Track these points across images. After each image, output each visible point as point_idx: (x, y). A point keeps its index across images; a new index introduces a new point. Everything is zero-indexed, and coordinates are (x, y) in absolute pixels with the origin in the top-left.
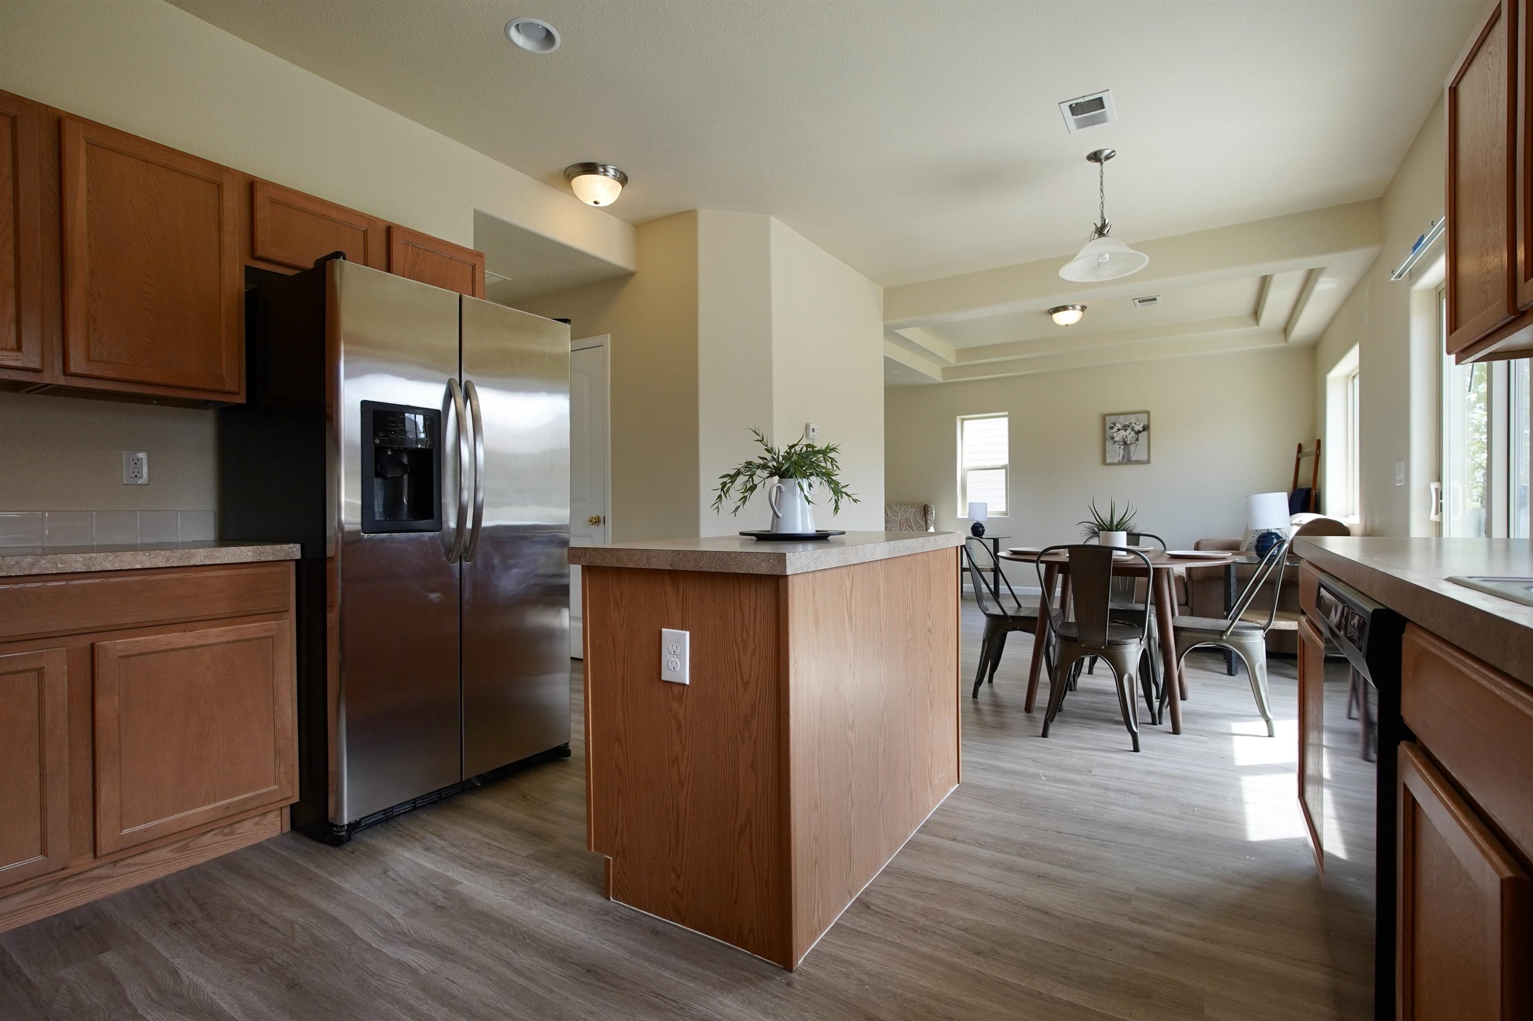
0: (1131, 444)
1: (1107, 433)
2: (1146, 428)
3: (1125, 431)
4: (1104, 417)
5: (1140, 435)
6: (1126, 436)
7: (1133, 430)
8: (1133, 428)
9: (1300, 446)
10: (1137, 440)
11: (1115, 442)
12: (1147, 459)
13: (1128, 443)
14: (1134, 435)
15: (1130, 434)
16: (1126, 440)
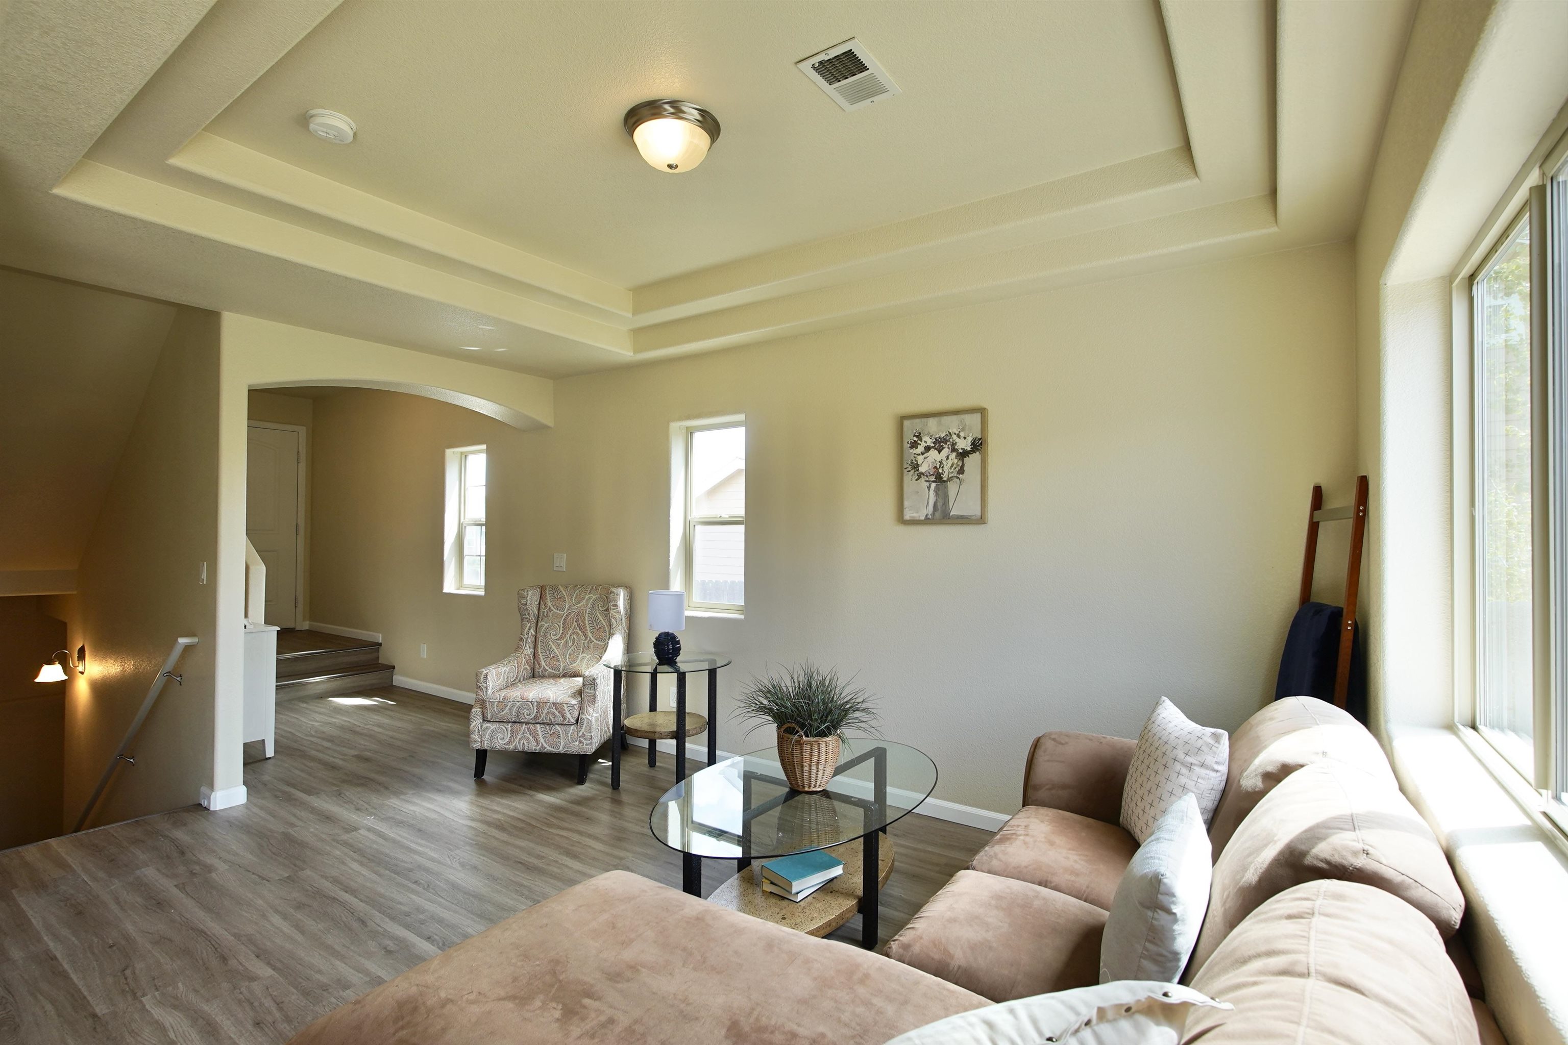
0: (949, 479)
1: (906, 456)
2: (978, 445)
3: (940, 451)
4: (900, 423)
5: (966, 459)
6: (941, 462)
7: (954, 450)
8: (954, 444)
9: (1318, 493)
10: (961, 471)
11: (920, 475)
12: (979, 513)
13: (945, 479)
14: (956, 461)
15: (948, 458)
16: (940, 471)
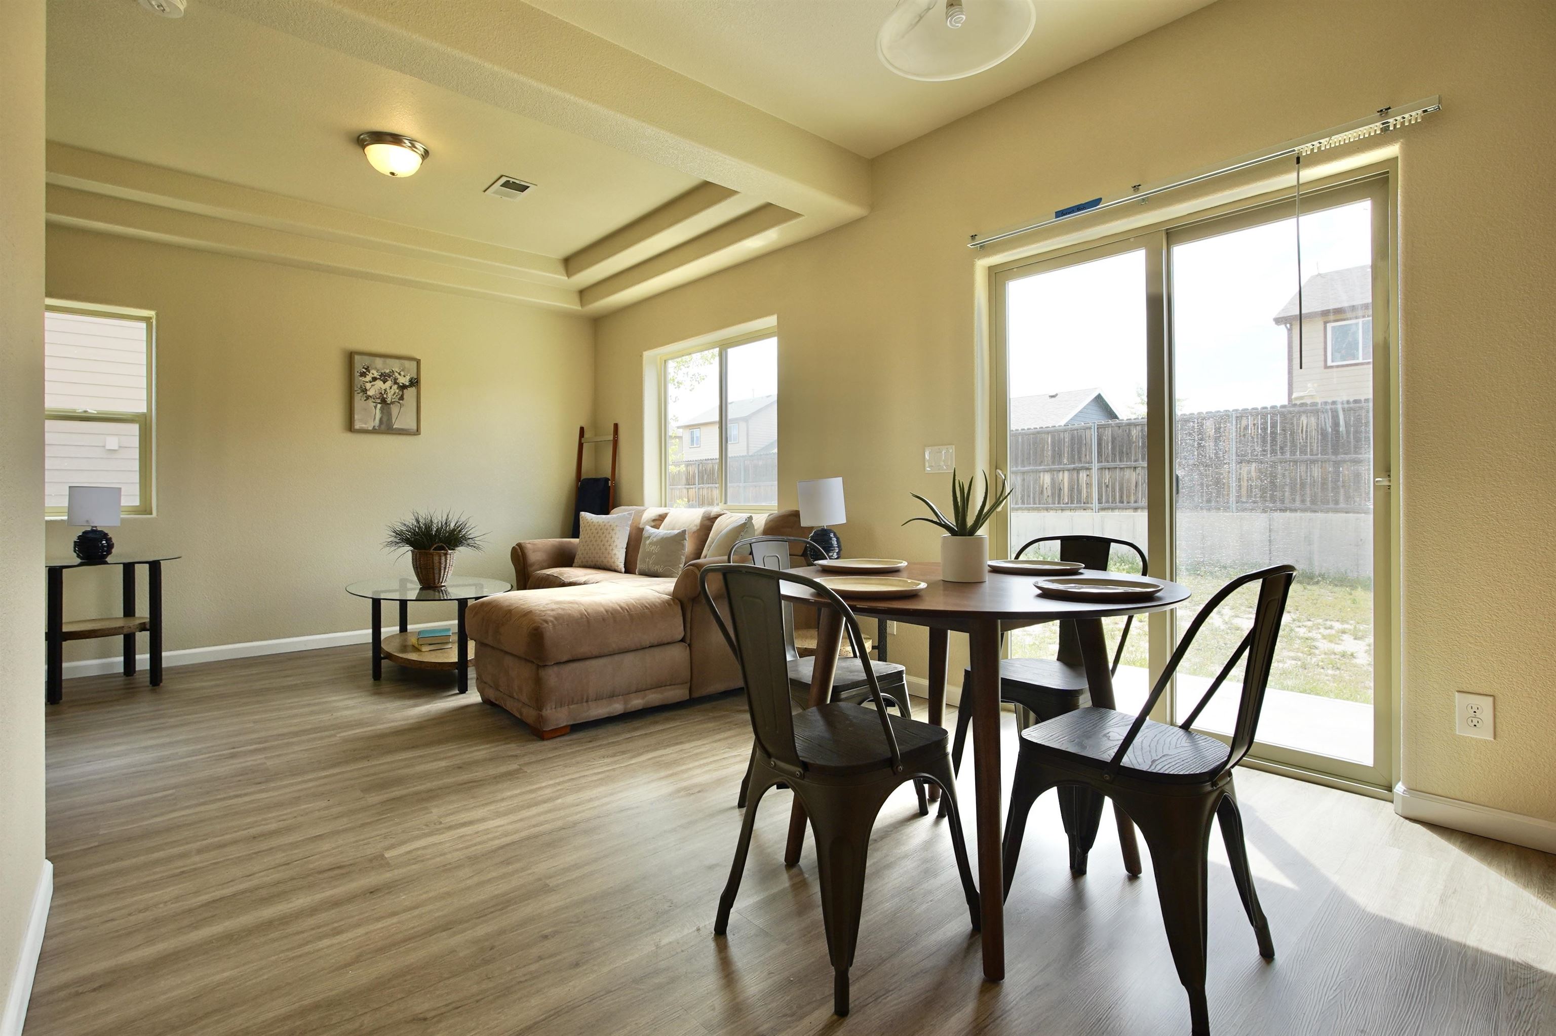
0: (392, 403)
1: (356, 381)
2: (415, 382)
3: (384, 383)
4: (350, 357)
5: (405, 390)
6: (385, 390)
7: (396, 383)
8: (396, 379)
9: (581, 431)
10: (402, 398)
11: (368, 397)
12: (415, 428)
13: (389, 402)
14: (397, 391)
15: (391, 388)
16: (385, 396)
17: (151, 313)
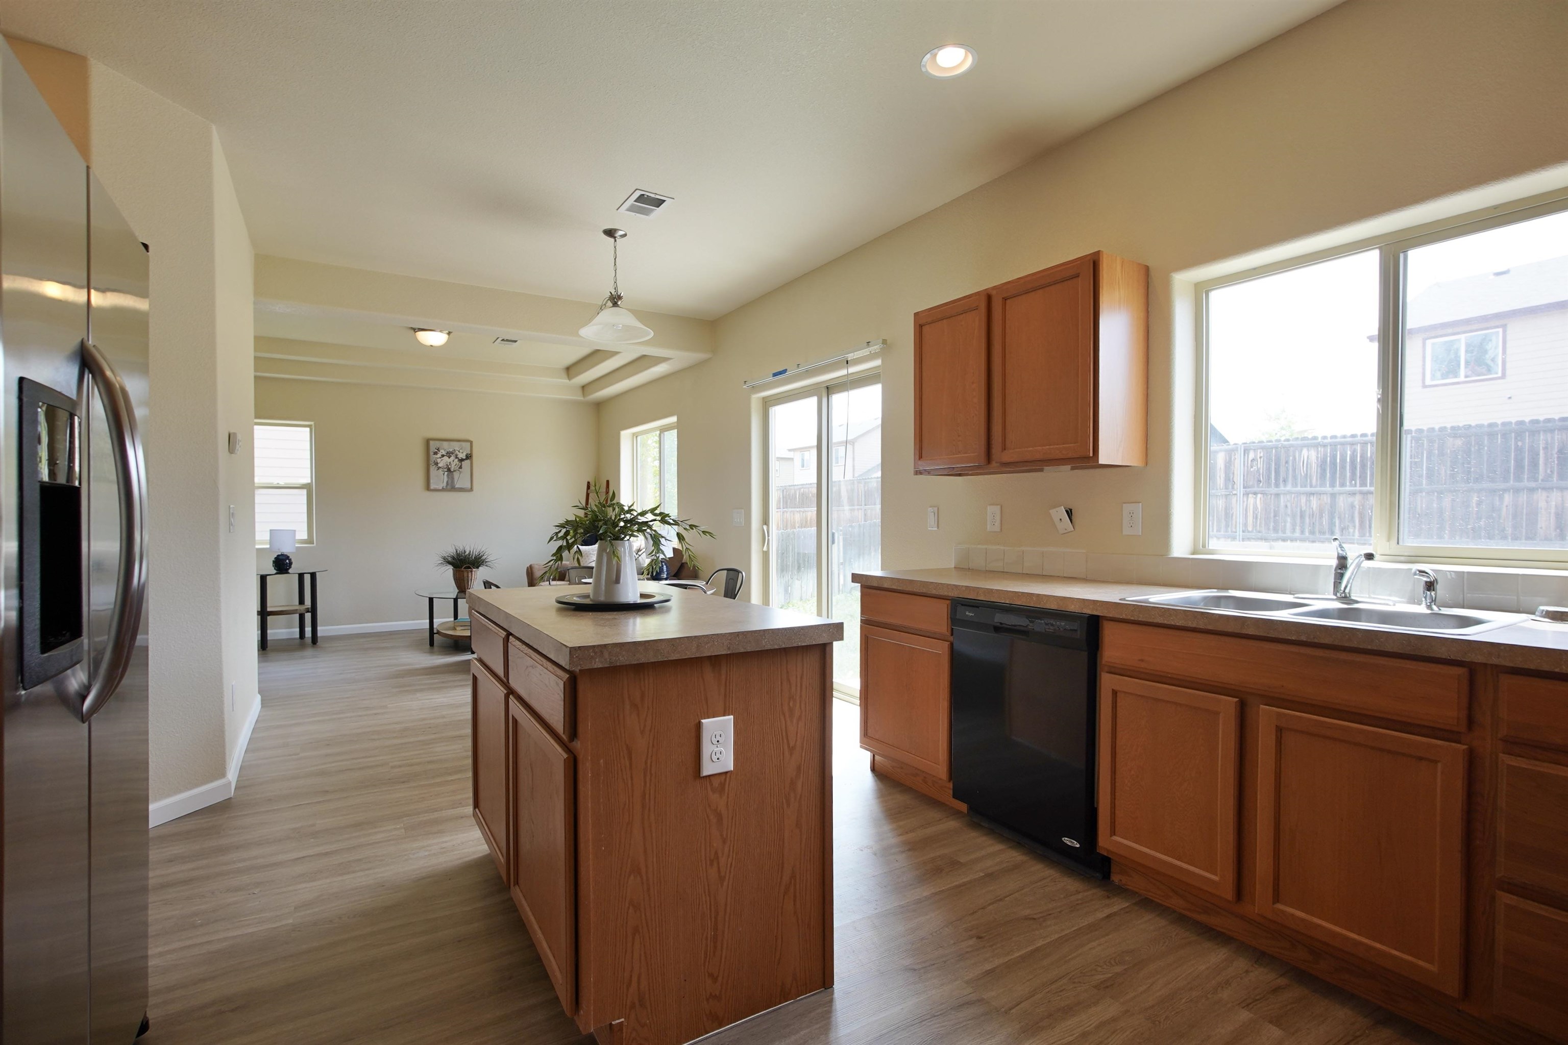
0: (454, 471)
1: (431, 458)
2: (469, 457)
3: (449, 458)
4: (428, 442)
5: (463, 463)
6: (450, 463)
7: (456, 458)
8: (457, 455)
9: (588, 483)
10: (461, 467)
11: (439, 468)
12: (470, 487)
13: (452, 470)
14: (458, 463)
15: (453, 461)
16: (450, 467)
17: (312, 423)
